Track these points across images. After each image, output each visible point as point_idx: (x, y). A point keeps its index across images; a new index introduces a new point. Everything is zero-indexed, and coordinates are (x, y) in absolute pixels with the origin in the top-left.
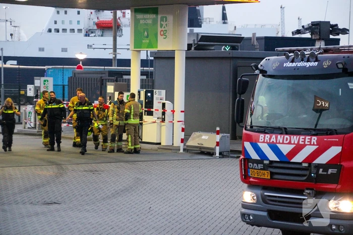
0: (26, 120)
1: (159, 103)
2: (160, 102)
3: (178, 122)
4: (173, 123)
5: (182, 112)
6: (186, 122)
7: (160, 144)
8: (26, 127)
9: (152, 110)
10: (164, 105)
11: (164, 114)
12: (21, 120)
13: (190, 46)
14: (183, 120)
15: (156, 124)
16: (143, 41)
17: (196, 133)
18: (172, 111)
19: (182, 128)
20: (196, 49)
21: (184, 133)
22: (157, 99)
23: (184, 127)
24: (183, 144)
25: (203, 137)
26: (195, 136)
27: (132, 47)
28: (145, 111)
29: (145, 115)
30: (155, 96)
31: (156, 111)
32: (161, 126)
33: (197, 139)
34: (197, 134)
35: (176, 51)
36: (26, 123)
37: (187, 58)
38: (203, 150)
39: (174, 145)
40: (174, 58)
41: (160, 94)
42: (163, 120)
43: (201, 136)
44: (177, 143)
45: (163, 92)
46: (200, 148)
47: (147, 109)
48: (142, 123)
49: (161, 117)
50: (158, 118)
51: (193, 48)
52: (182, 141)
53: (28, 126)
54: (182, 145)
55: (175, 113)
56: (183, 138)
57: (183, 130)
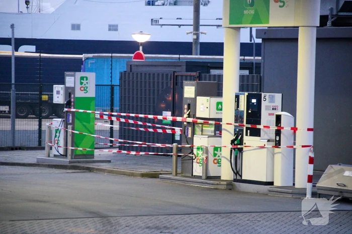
0: (51, 142)
1: (270, 114)
2: (273, 114)
3: (303, 146)
4: (295, 149)
5: (309, 130)
6: (316, 147)
7: (271, 183)
8: (51, 155)
9: (258, 127)
10: (278, 118)
11: (278, 133)
12: (42, 143)
13: (324, 19)
14: (311, 144)
15: (265, 150)
16: (245, 12)
17: (333, 166)
18: (292, 129)
19: (310, 157)
20: (334, 24)
21: (312, 166)
22: (267, 108)
23: (312, 155)
24: (310, 185)
25: (347, 173)
26: (332, 171)
27: (225, 22)
28: (247, 129)
29: (247, 135)
30: (264, 104)
31: (266, 129)
32: (273, 154)
33: (336, 177)
34: (336, 167)
35: (300, 28)
36: (51, 148)
37: (318, 39)
38: (346, 195)
39: (297, 186)
40: (296, 40)
41: (272, 100)
42: (278, 144)
43: (344, 171)
44: (301, 182)
45: (278, 97)
46: (341, 191)
47: (249, 126)
48: (242, 148)
49: (274, 138)
50: (269, 141)
51: (329, 23)
52: (310, 179)
53: (54, 152)
55: (297, 132)
56: (311, 174)
57: (311, 161)
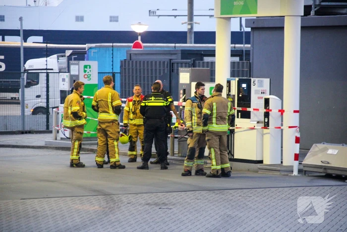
0: (58, 126)
1: (259, 98)
2: (262, 98)
3: (290, 127)
4: (282, 130)
5: (295, 112)
6: (302, 127)
7: (261, 162)
8: (58, 138)
9: (248, 109)
10: (267, 101)
11: (267, 115)
12: (50, 127)
13: (307, 9)
14: (298, 125)
15: (254, 131)
16: (235, 3)
17: (317, 145)
18: (280, 111)
19: (296, 137)
20: (317, 13)
21: (298, 145)
22: (256, 92)
23: (298, 135)
24: (297, 162)
25: (330, 151)
26: (317, 149)
27: (217, 12)
28: (238, 111)
29: (238, 117)
30: (253, 88)
31: (255, 112)
32: (263, 135)
33: (320, 155)
34: (320, 146)
35: (286, 18)
36: (58, 132)
37: (302, 28)
38: (330, 172)
39: (284, 164)
40: (283, 28)
41: (261, 85)
42: (267, 125)
43: (327, 149)
44: (289, 161)
45: (267, 81)
46: (325, 168)
47: (240, 109)
48: (234, 130)
49: (263, 120)
50: (258, 122)
51: (312, 13)
52: (297, 157)
53: (61, 135)
54: (296, 164)
55: (284, 114)
56: (298, 152)
57: (297, 140)
